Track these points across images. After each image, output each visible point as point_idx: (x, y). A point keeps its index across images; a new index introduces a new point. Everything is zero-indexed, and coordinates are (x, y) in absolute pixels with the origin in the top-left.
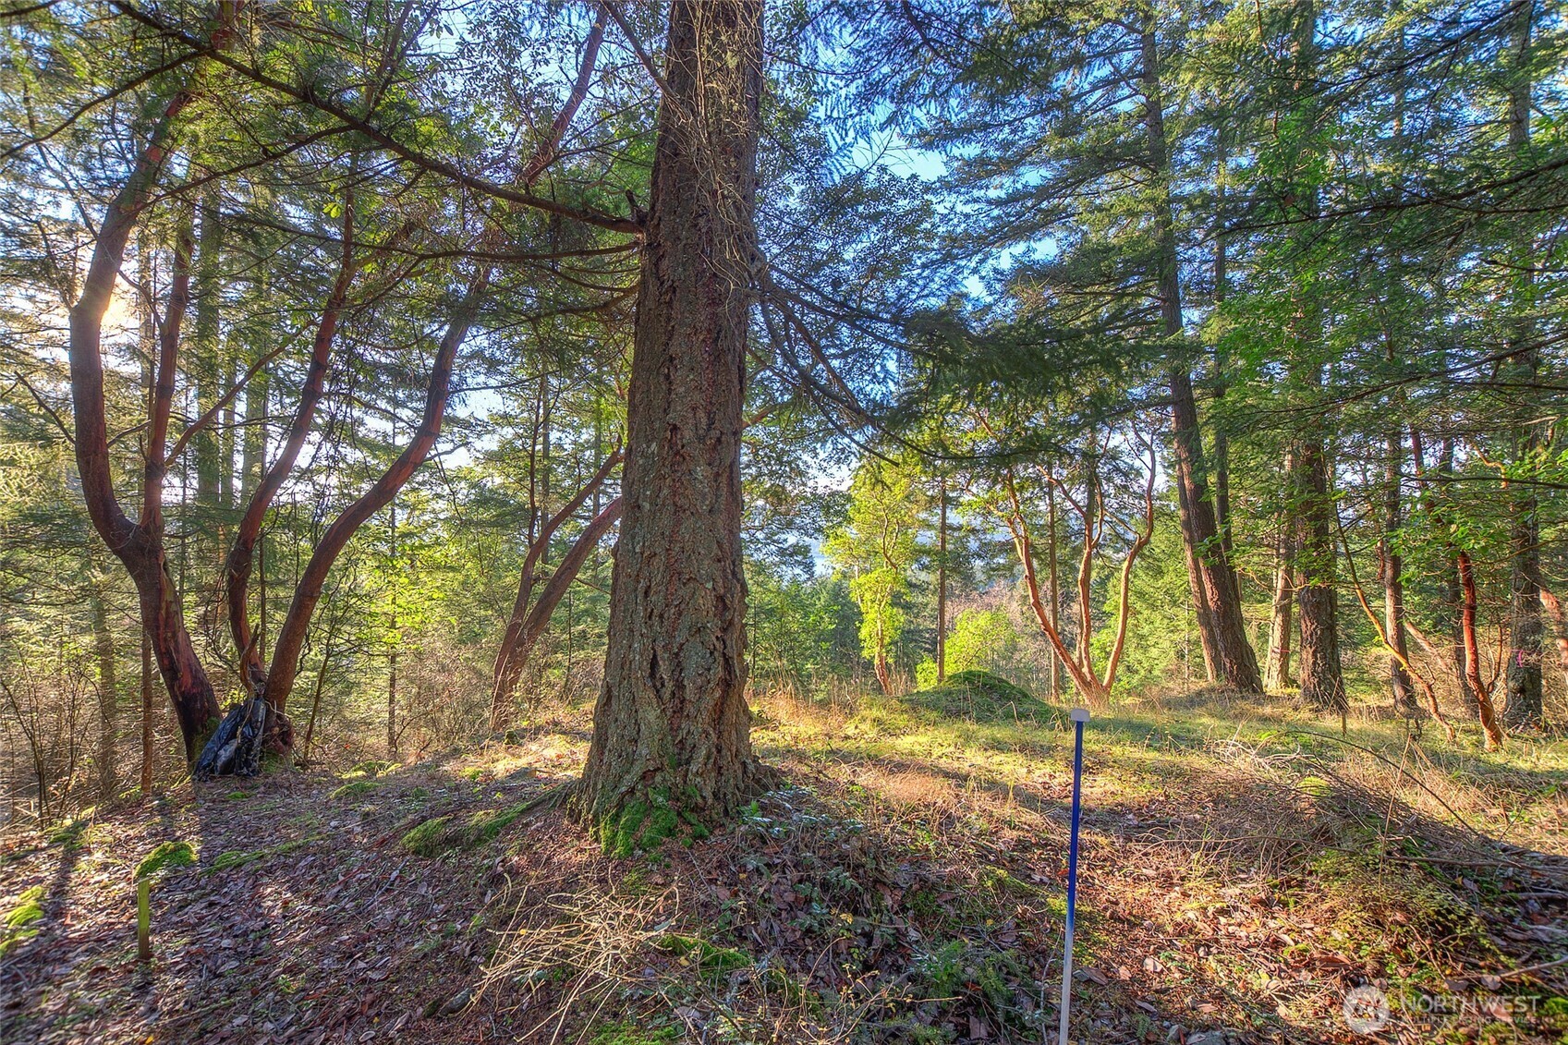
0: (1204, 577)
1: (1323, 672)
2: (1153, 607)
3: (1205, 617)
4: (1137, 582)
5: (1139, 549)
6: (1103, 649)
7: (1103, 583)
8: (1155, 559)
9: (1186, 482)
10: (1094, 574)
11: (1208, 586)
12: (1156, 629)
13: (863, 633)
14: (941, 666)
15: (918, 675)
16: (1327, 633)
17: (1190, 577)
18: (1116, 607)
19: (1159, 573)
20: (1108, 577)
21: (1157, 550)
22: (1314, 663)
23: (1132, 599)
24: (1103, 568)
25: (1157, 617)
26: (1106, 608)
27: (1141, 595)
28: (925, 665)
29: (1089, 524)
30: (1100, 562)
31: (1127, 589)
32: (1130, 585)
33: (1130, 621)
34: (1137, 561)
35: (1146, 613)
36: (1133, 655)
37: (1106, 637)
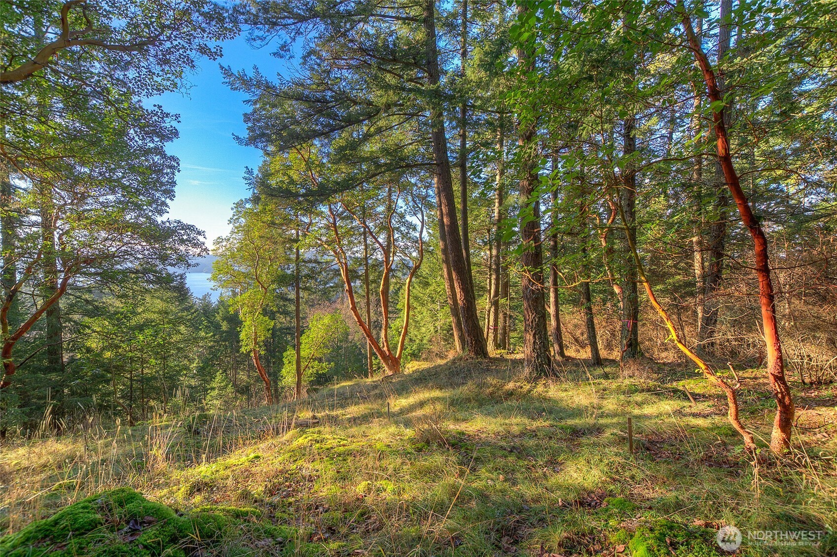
0: (456, 285)
1: (540, 348)
2: (423, 305)
3: (455, 311)
4: (414, 291)
5: (415, 272)
6: (397, 330)
7: (396, 292)
8: (424, 278)
9: (445, 220)
10: (391, 288)
11: (458, 290)
12: (424, 316)
13: (242, 336)
14: (298, 353)
15: (284, 359)
16: (542, 320)
17: (447, 285)
18: (404, 306)
19: (427, 284)
20: (399, 289)
21: (424, 273)
22: (534, 342)
23: (412, 301)
24: (396, 284)
25: (424, 310)
26: (398, 307)
27: (416, 298)
28: (288, 353)
29: (387, 257)
30: (394, 280)
31: (409, 295)
32: (411, 293)
33: (411, 313)
34: (414, 279)
35: (419, 308)
36: (413, 332)
37: (399, 323)
